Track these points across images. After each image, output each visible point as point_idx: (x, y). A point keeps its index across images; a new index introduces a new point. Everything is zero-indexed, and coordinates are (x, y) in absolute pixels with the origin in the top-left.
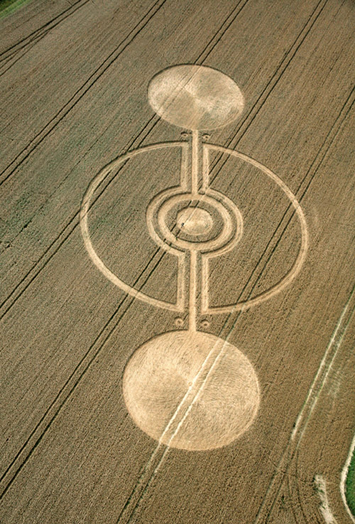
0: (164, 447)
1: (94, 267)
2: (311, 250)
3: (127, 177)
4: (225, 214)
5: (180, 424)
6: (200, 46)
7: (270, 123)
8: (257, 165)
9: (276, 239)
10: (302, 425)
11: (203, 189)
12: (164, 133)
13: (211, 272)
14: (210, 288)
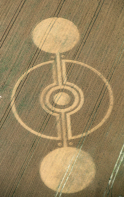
0: (59, 193)
1: (22, 126)
2: (115, 104)
3: (30, 82)
4: (75, 93)
5: (65, 184)
6: (55, 6)
7: (93, 44)
8: (88, 67)
9: (99, 101)
10: (113, 178)
11: (64, 83)
12: (43, 57)
13: (71, 121)
14: (72, 128)
